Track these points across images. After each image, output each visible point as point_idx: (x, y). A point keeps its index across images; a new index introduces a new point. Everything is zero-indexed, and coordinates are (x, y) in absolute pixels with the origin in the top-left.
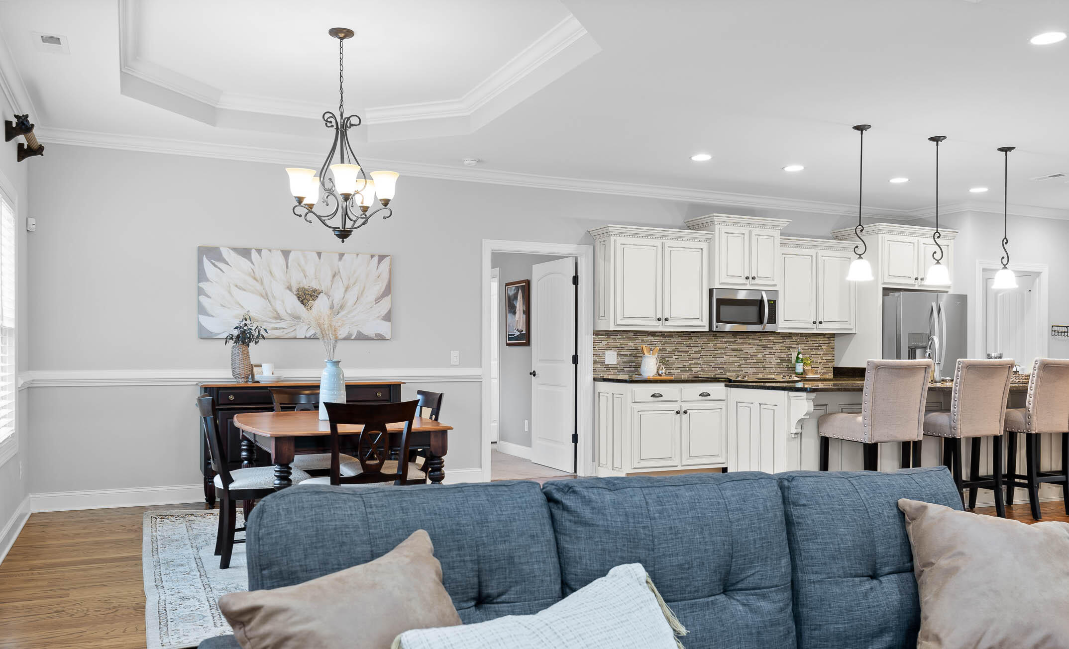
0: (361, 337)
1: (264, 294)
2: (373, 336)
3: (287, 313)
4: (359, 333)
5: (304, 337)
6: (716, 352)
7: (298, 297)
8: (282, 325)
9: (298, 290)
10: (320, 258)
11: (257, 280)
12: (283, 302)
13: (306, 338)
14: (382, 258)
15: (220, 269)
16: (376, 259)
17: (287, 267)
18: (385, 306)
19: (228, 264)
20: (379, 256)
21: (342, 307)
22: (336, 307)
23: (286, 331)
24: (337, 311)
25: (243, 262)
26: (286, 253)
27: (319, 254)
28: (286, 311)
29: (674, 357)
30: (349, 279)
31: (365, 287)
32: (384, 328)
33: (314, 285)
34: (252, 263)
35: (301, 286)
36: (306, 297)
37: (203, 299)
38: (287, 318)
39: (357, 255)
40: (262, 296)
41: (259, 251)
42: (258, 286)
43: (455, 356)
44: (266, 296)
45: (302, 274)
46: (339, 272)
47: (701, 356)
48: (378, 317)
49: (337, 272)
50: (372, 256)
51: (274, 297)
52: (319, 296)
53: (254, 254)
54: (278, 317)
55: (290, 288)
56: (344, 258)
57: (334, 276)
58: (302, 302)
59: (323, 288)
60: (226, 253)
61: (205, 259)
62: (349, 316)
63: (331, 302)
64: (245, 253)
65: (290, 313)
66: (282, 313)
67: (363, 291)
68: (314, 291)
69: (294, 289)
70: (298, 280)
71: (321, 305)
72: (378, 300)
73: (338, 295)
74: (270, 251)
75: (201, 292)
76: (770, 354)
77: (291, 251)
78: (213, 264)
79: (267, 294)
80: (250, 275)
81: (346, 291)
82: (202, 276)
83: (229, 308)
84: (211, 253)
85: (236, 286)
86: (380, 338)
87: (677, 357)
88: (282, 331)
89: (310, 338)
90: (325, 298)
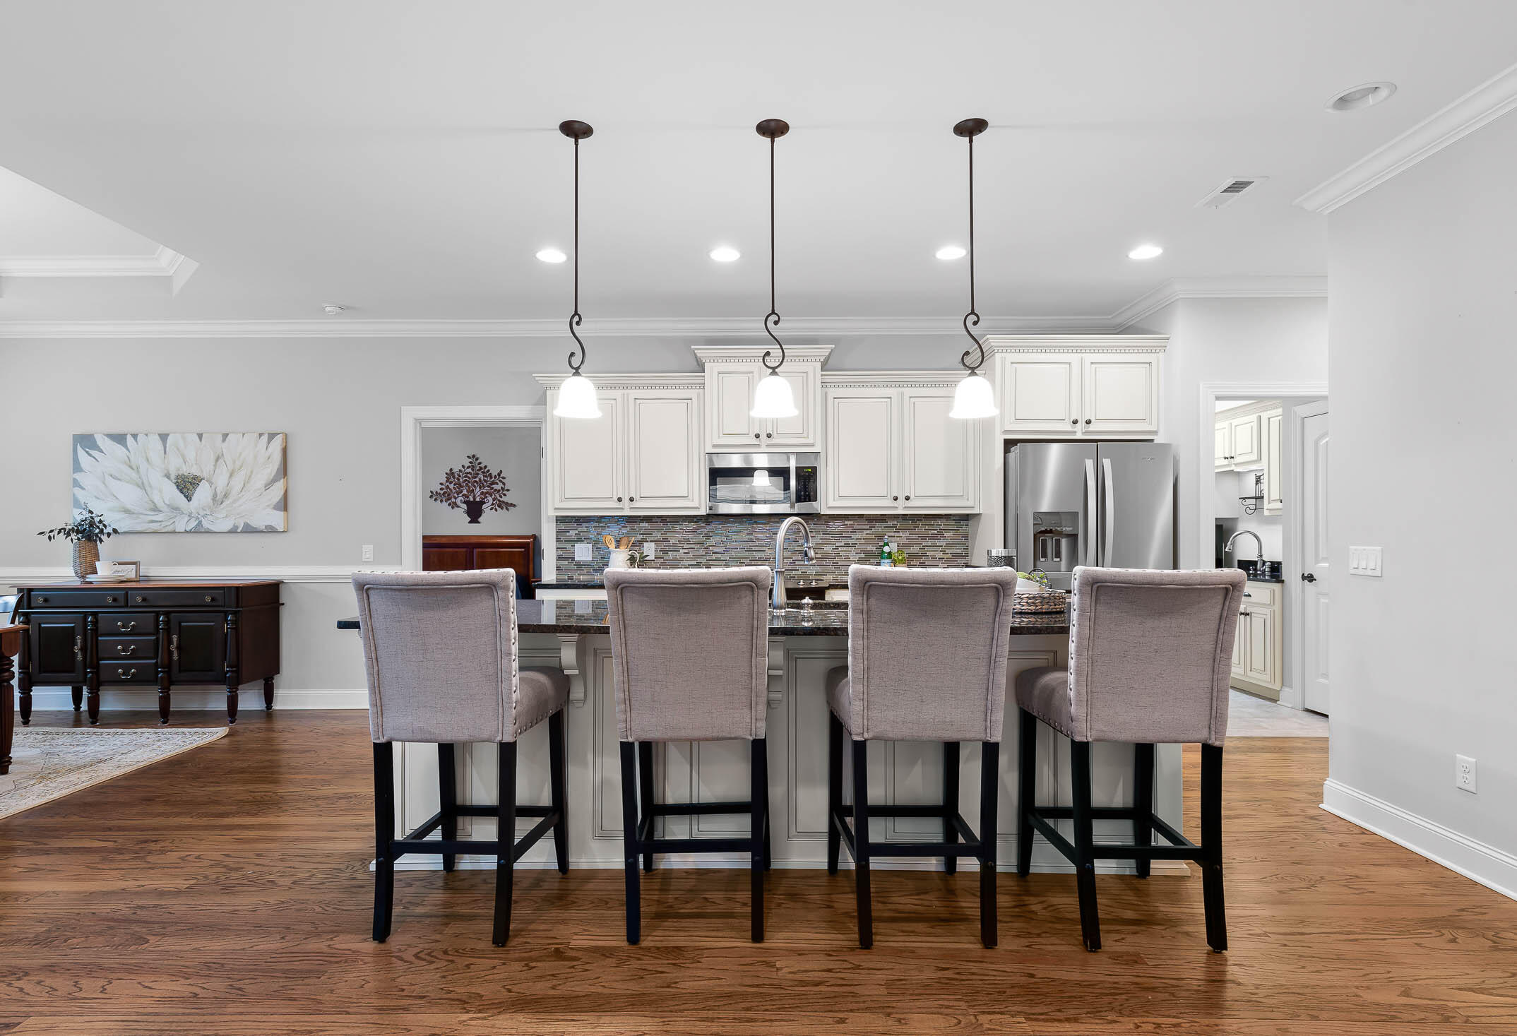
0: (249, 530)
1: (140, 483)
2: (263, 528)
3: (165, 504)
4: (246, 525)
5: (183, 531)
6: (751, 544)
7: (177, 486)
8: (159, 517)
9: (177, 477)
10: (201, 440)
11: (133, 469)
12: (160, 491)
13: (186, 532)
14: (272, 436)
15: (94, 458)
16: (265, 438)
17: (165, 453)
18: (277, 491)
19: (103, 452)
20: (269, 434)
21: (226, 496)
22: (219, 497)
23: (164, 524)
24: (221, 500)
25: (118, 449)
26: (164, 437)
27: (200, 436)
28: (164, 502)
29: (682, 551)
30: (234, 462)
31: (252, 472)
32: (277, 519)
33: (195, 471)
34: (128, 450)
35: (180, 473)
36: (187, 485)
37: (77, 491)
38: (165, 509)
39: (244, 434)
40: (139, 486)
41: (135, 436)
42: (134, 475)
43: (368, 551)
44: (142, 486)
45: (182, 460)
46: (223, 455)
47: (727, 550)
48: (268, 506)
49: (220, 455)
50: (261, 435)
51: (151, 486)
52: (201, 484)
53: (130, 439)
54: (156, 509)
55: (168, 476)
56: (227, 439)
57: (217, 460)
58: (181, 491)
59: (205, 475)
60: (102, 441)
61: (79, 446)
62: (234, 505)
63: (214, 491)
64: (120, 439)
65: (168, 503)
66: (160, 504)
67: (250, 477)
68: (195, 478)
69: (173, 477)
70: (177, 466)
71: (202, 494)
72: (268, 486)
73: (221, 481)
74: (147, 435)
75: (76, 483)
76: (847, 545)
77: (168, 435)
78: (87, 452)
79: (143, 483)
80: (125, 463)
81: (231, 476)
82: (77, 467)
83: (103, 500)
84: (86, 441)
85: (111, 476)
86: (271, 530)
87: (686, 551)
88: (160, 524)
89: (190, 532)
90: (207, 485)
